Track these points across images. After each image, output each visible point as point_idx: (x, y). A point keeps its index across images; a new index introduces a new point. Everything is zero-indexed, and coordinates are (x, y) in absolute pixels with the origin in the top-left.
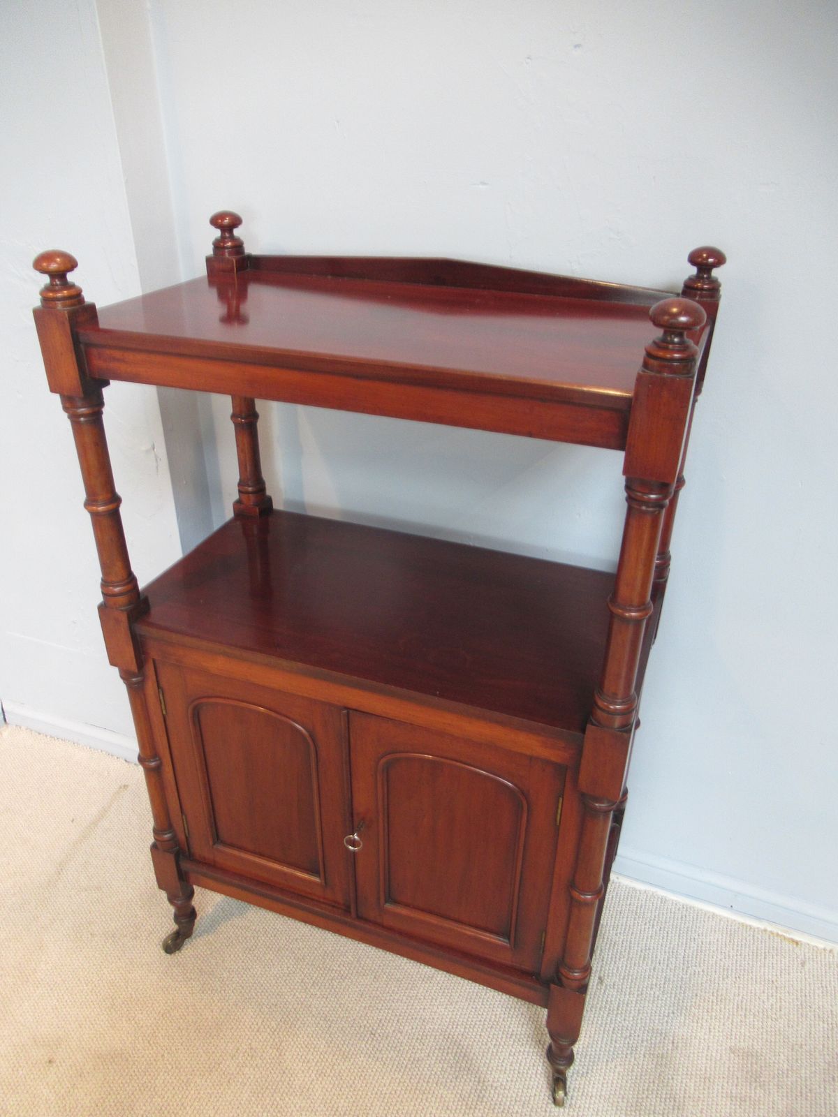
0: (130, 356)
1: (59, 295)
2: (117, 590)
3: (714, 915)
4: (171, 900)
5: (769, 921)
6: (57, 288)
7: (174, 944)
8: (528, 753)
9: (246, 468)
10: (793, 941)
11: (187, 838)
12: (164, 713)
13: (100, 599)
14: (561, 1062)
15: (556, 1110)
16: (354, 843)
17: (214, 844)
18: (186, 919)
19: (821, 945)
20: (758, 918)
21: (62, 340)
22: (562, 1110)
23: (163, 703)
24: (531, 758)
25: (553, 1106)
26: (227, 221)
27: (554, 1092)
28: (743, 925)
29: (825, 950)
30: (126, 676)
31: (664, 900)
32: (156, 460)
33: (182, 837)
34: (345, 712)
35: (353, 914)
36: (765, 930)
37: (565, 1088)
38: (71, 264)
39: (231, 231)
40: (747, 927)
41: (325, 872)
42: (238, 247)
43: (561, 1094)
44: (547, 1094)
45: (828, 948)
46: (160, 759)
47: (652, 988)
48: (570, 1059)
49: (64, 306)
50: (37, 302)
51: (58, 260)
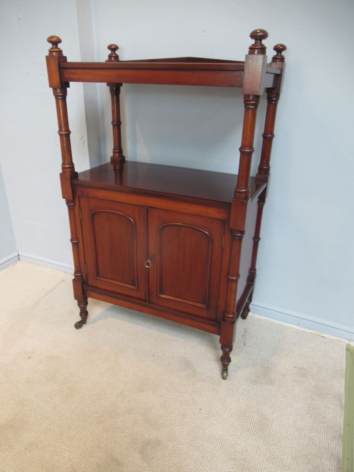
0: (78, 71)
1: (55, 50)
2: (67, 166)
3: (291, 328)
4: (79, 305)
5: (313, 330)
6: (54, 48)
7: (79, 325)
8: (212, 217)
9: (116, 142)
10: (323, 337)
11: (86, 275)
12: (81, 219)
13: (61, 171)
14: (226, 361)
15: (223, 381)
16: (148, 264)
17: (96, 277)
18: (84, 314)
19: (334, 338)
20: (309, 329)
21: (55, 67)
22: (225, 381)
23: (81, 215)
24: (213, 219)
25: (222, 380)
26: (113, 47)
27: (222, 374)
28: (303, 331)
29: (335, 340)
30: (68, 203)
31: (272, 322)
32: (83, 142)
33: (84, 275)
34: (147, 208)
35: (148, 301)
36: (312, 333)
37: (227, 373)
38: (60, 41)
39: (115, 51)
40: (304, 332)
41: (138, 283)
42: (117, 57)
43: (225, 374)
44: (220, 376)
45: (337, 339)
46: (79, 240)
47: (264, 347)
48: (229, 360)
49: (56, 54)
50: (47, 54)
51: (56, 38)
